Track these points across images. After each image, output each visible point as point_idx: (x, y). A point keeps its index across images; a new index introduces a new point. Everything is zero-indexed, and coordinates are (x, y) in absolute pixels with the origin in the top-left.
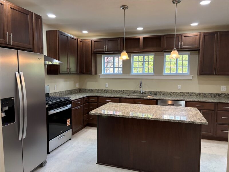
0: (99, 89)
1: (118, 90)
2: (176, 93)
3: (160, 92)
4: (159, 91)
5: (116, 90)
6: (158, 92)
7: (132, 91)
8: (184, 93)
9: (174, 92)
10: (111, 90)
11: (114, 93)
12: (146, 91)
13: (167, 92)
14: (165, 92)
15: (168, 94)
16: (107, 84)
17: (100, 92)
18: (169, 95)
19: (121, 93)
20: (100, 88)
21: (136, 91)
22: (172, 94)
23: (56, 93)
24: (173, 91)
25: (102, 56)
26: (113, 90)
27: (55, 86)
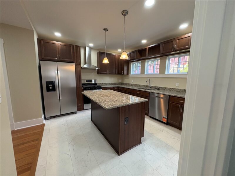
2: (174, 89)
4: (161, 87)
5: (137, 85)
7: (145, 85)
8: (180, 90)
10: (134, 84)
12: (153, 86)
13: (167, 88)
14: (165, 88)
15: (168, 89)
16: (133, 80)
17: (129, 85)
18: (168, 91)
19: (139, 86)
20: (129, 83)
22: (170, 89)
23: (102, 83)
24: (172, 88)
25: (131, 63)
27: (103, 80)
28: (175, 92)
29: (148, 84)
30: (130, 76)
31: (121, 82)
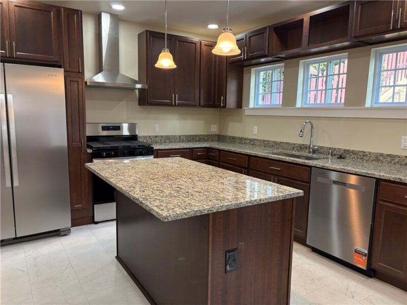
0: (242, 138)
1: (271, 140)
2: (392, 157)
3: (353, 152)
4: (351, 149)
5: (268, 141)
6: (347, 152)
7: (295, 144)
9: (389, 155)
10: (260, 141)
11: (265, 146)
12: (322, 147)
13: (370, 153)
14: (364, 152)
15: (373, 157)
16: (256, 127)
17: (244, 143)
18: (375, 162)
19: (276, 147)
20: (244, 136)
21: (304, 145)
22: (381, 158)
23: (156, 137)
24: (386, 152)
25: (251, 70)
26: (264, 141)
27: (157, 125)
28: (398, 166)
29: (305, 141)
30: (247, 113)
31: (218, 133)
